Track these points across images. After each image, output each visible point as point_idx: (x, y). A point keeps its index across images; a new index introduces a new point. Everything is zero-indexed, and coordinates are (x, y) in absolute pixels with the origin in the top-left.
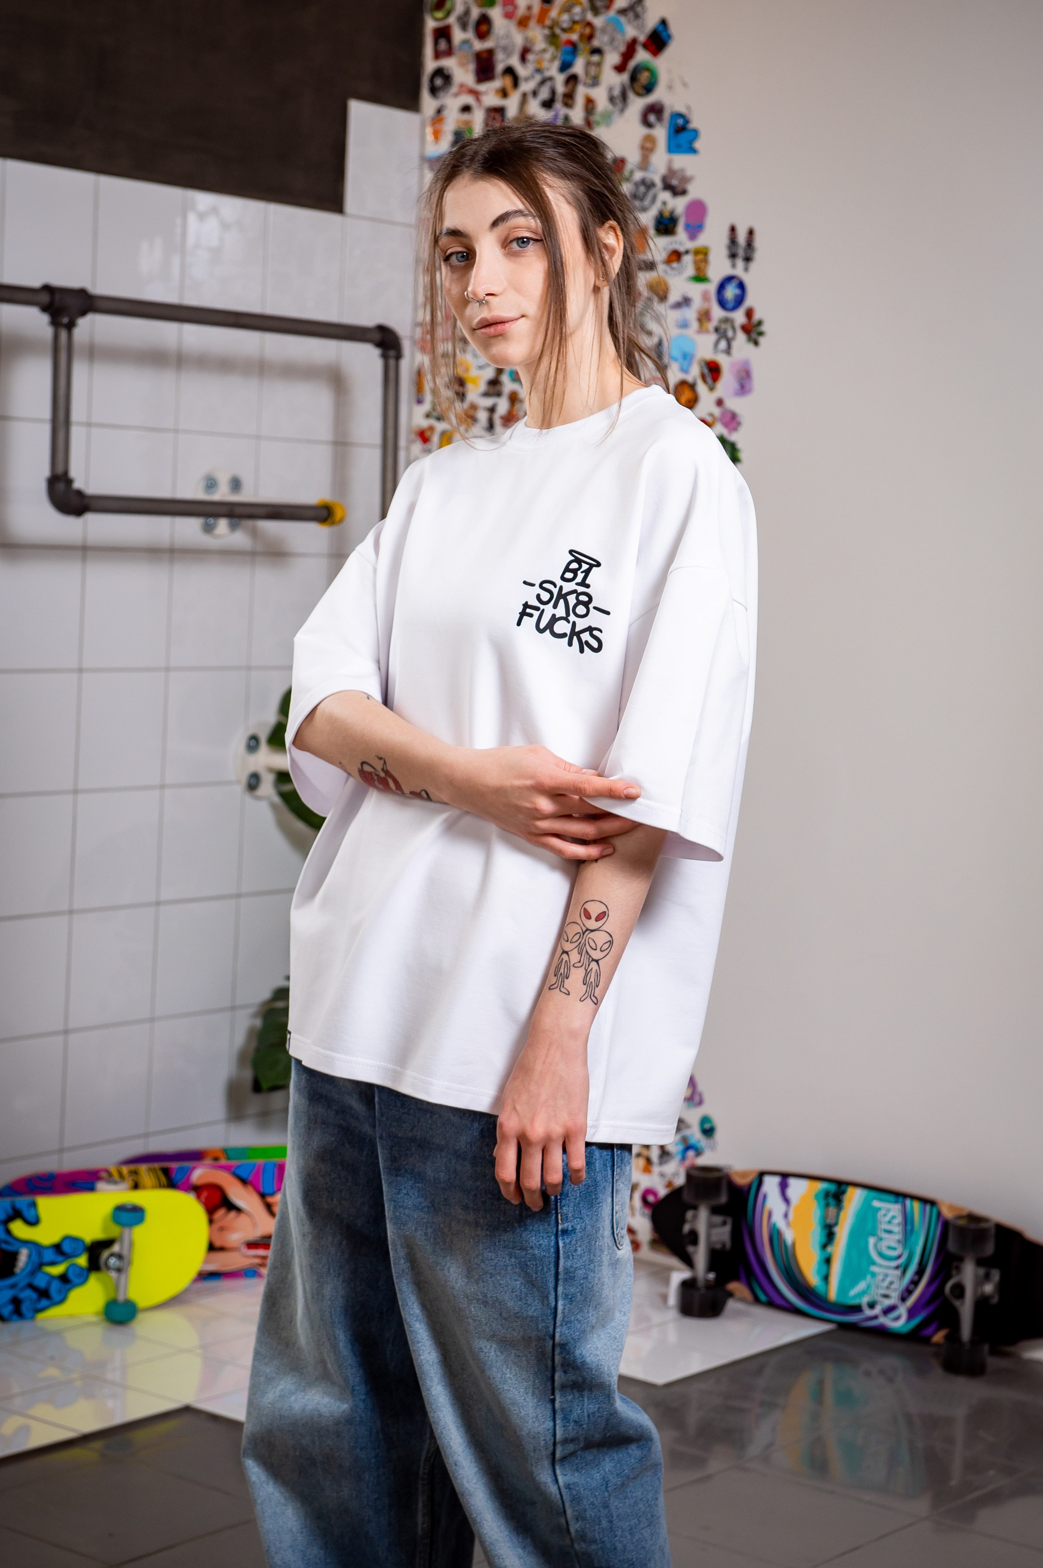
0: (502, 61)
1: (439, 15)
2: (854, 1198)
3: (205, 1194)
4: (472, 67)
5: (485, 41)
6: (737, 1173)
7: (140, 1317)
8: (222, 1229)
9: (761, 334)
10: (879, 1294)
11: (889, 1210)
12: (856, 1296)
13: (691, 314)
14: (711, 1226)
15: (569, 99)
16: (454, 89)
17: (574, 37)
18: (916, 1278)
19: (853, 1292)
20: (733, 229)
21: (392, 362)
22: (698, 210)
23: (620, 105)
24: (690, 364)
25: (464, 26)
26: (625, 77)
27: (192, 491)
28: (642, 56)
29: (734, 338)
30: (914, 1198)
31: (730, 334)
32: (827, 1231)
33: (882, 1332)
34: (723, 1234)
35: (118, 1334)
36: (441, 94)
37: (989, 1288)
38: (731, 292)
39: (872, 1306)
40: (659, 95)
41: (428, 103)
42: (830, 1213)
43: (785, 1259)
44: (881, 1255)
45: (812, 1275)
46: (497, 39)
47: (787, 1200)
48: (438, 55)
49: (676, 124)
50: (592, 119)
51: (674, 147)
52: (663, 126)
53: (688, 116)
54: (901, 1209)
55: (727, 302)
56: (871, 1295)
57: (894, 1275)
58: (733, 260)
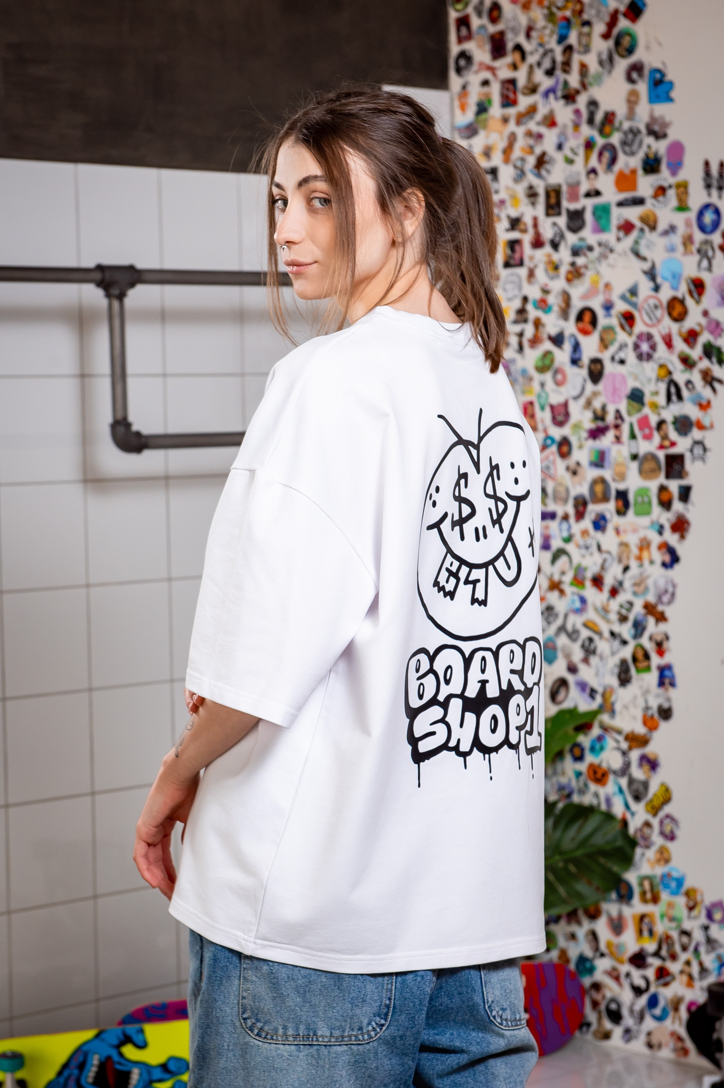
1: (459, 7)
4: (488, 47)
5: (497, 24)
13: (677, 239)
15: (566, 66)
16: (475, 68)
17: (568, 13)
20: (707, 164)
22: (677, 150)
23: (608, 68)
24: (679, 283)
25: (479, 14)
26: (611, 43)
28: (623, 23)
29: (714, 256)
31: (710, 253)
36: (466, 72)
38: (709, 218)
40: (640, 55)
41: (455, 82)
46: (507, 22)
48: (460, 40)
49: (655, 78)
50: (586, 81)
51: (654, 98)
52: (644, 81)
53: (664, 71)
55: (706, 226)
58: (709, 190)
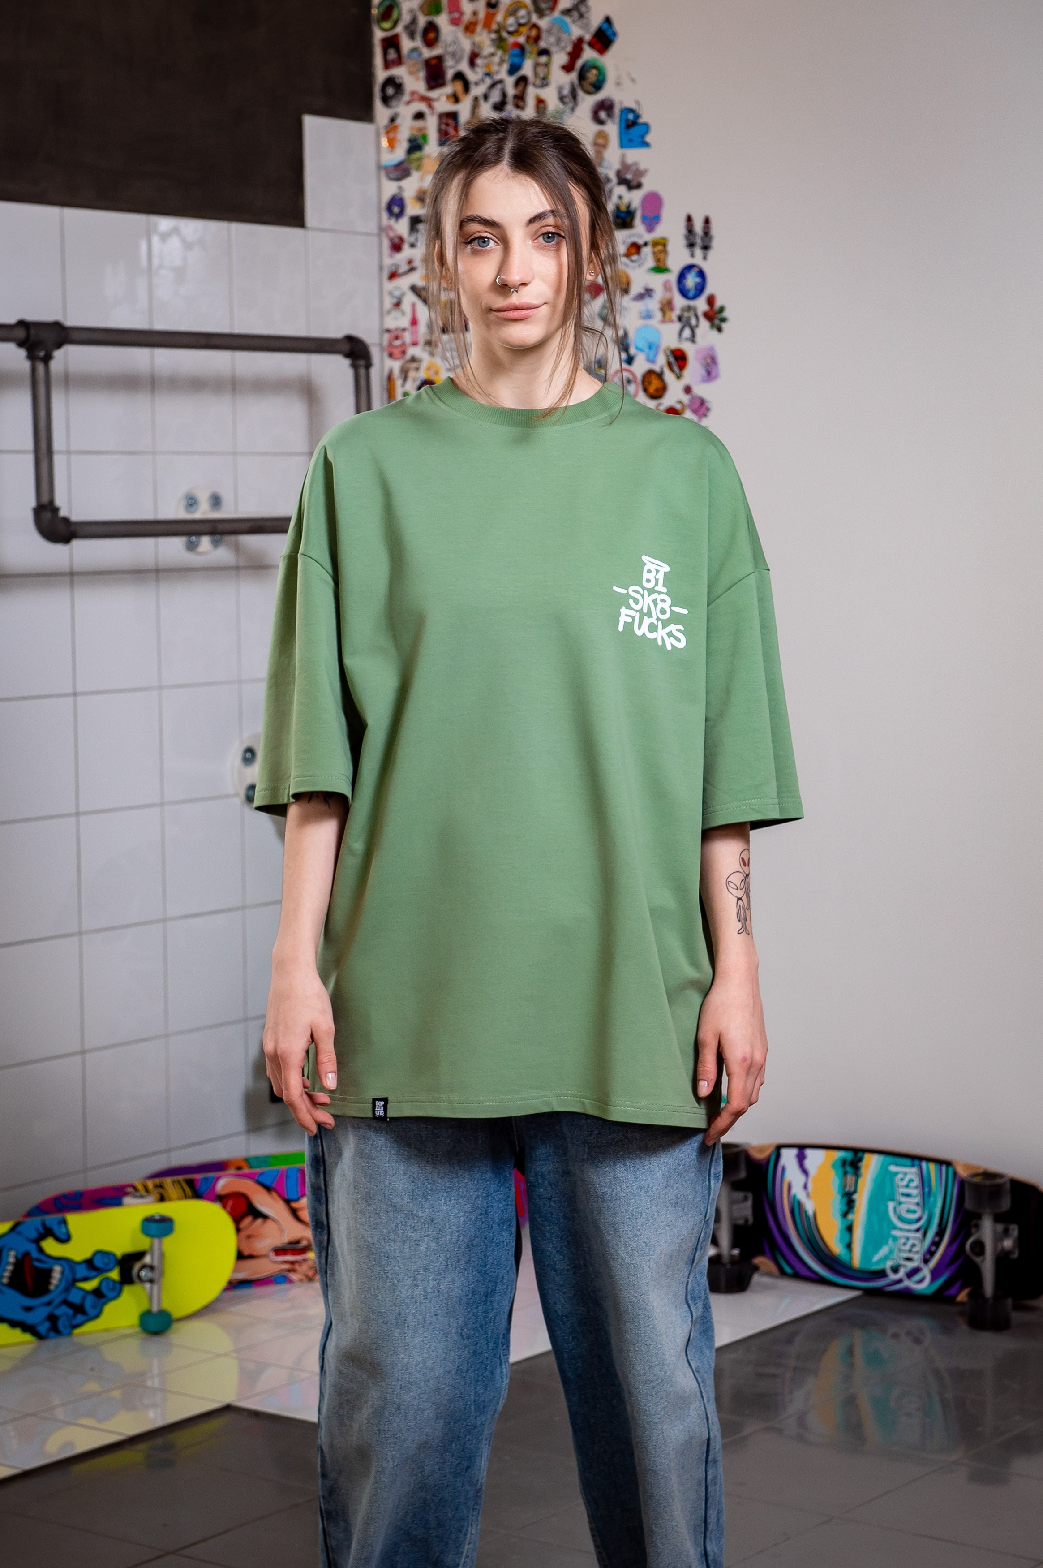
0: (451, 67)
1: (387, 25)
2: (871, 1165)
3: (230, 1203)
4: (422, 74)
5: (434, 48)
6: (754, 1148)
7: (175, 1326)
8: (249, 1237)
9: (724, 320)
10: (901, 1257)
11: (906, 1174)
12: (879, 1262)
13: (653, 304)
14: (732, 1202)
15: (520, 99)
16: (406, 97)
17: (521, 40)
18: (937, 1239)
19: (876, 1258)
20: (689, 219)
21: (362, 371)
22: (654, 203)
23: (571, 105)
24: (656, 354)
25: (412, 35)
26: (574, 76)
27: (173, 511)
28: (589, 54)
29: (697, 326)
30: (929, 1160)
31: (693, 322)
32: (845, 1200)
33: (907, 1295)
34: (745, 1210)
35: (155, 1343)
36: (394, 103)
37: (1008, 1243)
38: (691, 281)
39: (895, 1270)
40: (608, 92)
41: (382, 113)
42: (848, 1182)
43: (807, 1229)
45: (835, 1244)
46: (446, 46)
47: (805, 1172)
48: (387, 65)
49: (627, 119)
51: (626, 142)
52: (614, 122)
53: (638, 111)
54: (917, 1172)
55: (688, 291)
56: (894, 1259)
57: (915, 1238)
58: (692, 249)
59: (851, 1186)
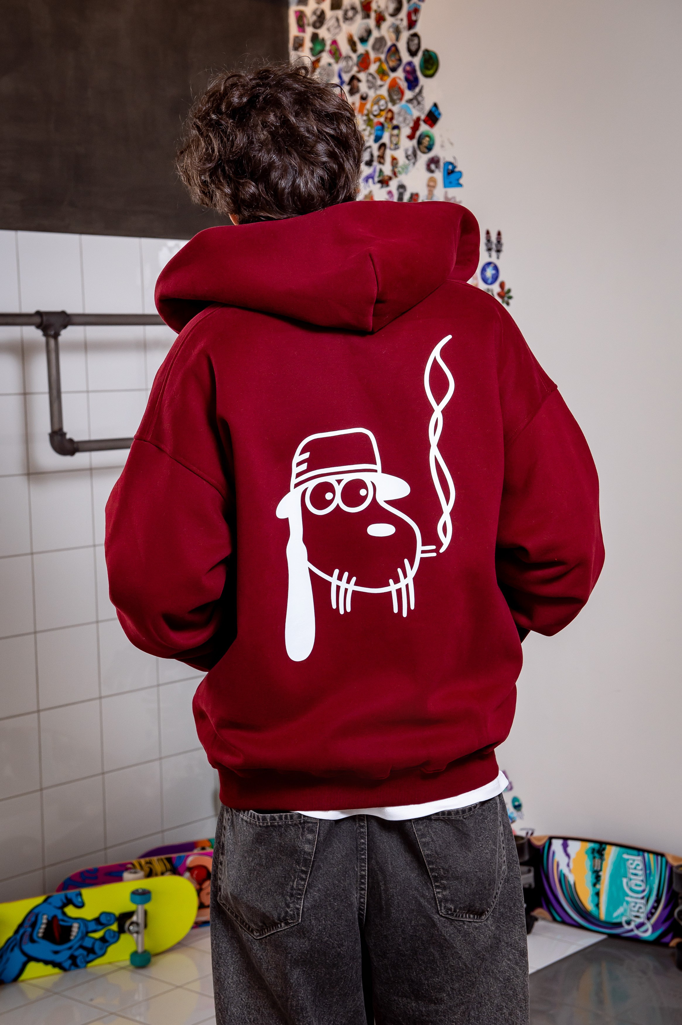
2: (611, 853)
3: (196, 872)
6: (535, 838)
9: (511, 298)
10: (632, 915)
11: (634, 860)
12: (617, 917)
15: (381, 158)
17: (382, 120)
18: (656, 905)
19: (615, 915)
20: (488, 233)
23: (413, 161)
26: (415, 142)
28: (424, 128)
30: (649, 852)
32: (595, 875)
33: (636, 940)
34: (529, 878)
38: (490, 272)
39: (628, 923)
40: (436, 152)
42: (596, 864)
43: (570, 894)
44: (631, 890)
45: (588, 904)
47: (568, 855)
49: (448, 169)
50: (396, 170)
51: (448, 184)
52: (440, 171)
53: (455, 164)
54: (642, 860)
55: (488, 279)
56: (627, 916)
57: (641, 903)
58: (490, 252)
59: (598, 867)
